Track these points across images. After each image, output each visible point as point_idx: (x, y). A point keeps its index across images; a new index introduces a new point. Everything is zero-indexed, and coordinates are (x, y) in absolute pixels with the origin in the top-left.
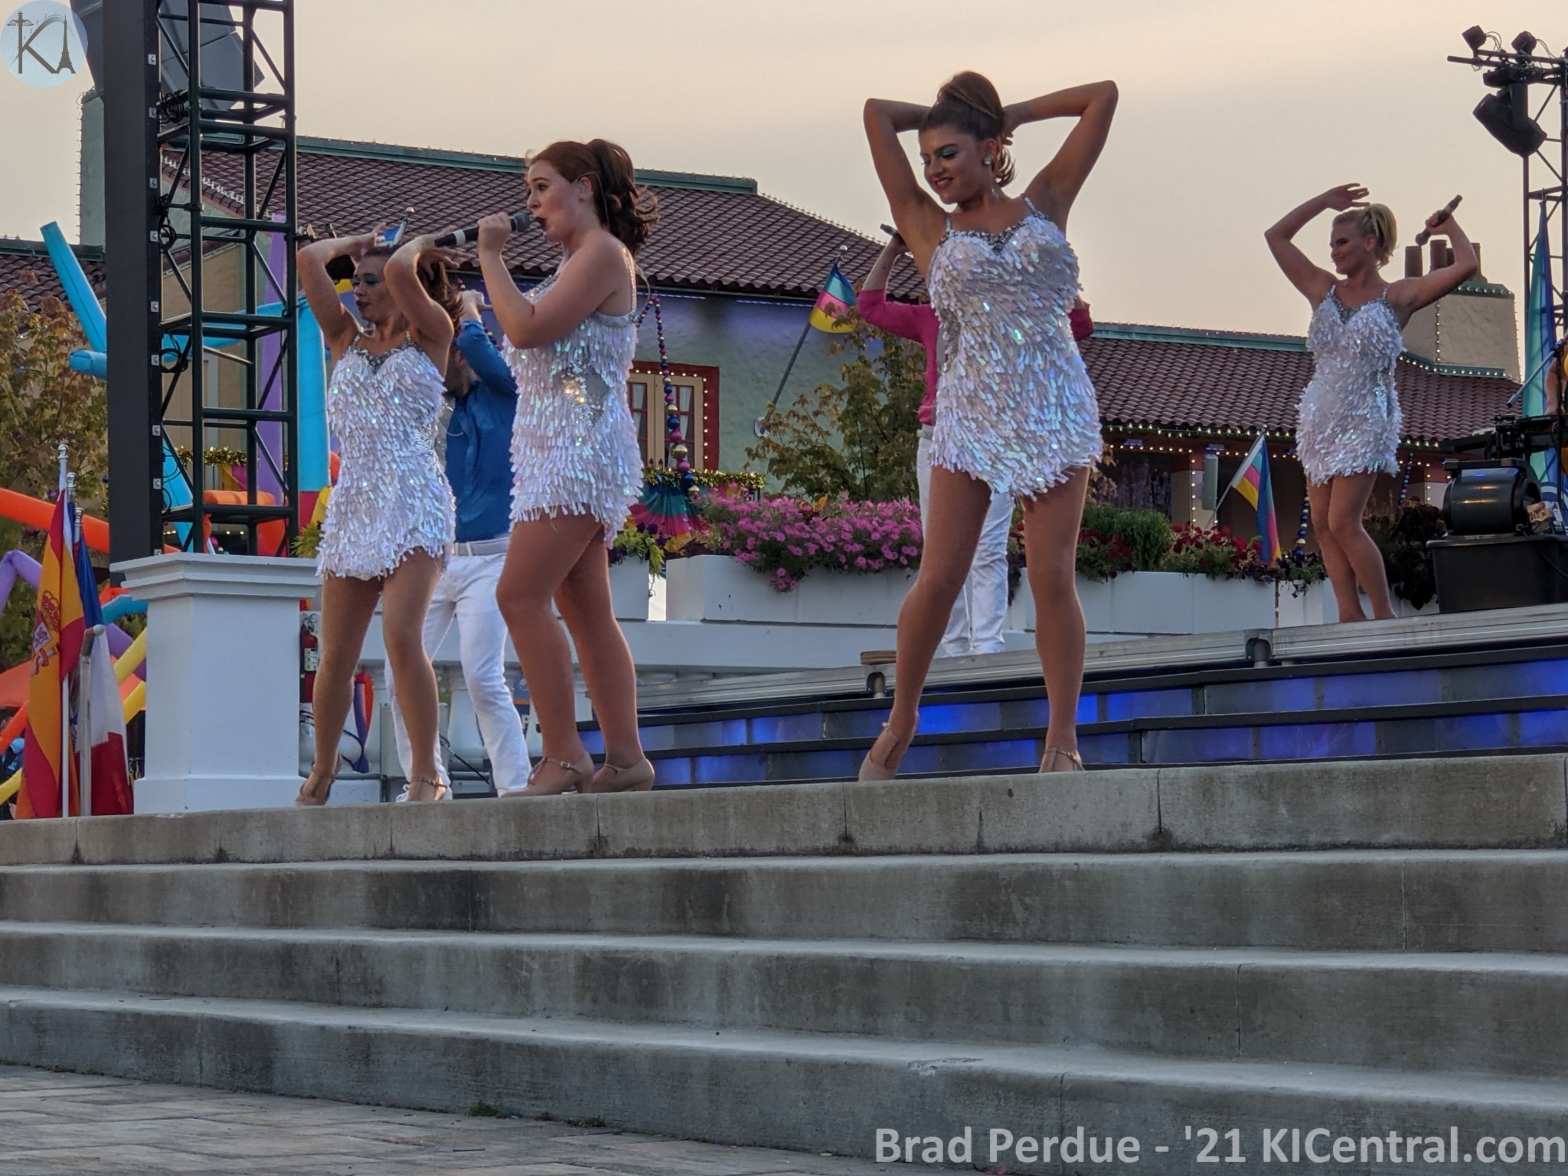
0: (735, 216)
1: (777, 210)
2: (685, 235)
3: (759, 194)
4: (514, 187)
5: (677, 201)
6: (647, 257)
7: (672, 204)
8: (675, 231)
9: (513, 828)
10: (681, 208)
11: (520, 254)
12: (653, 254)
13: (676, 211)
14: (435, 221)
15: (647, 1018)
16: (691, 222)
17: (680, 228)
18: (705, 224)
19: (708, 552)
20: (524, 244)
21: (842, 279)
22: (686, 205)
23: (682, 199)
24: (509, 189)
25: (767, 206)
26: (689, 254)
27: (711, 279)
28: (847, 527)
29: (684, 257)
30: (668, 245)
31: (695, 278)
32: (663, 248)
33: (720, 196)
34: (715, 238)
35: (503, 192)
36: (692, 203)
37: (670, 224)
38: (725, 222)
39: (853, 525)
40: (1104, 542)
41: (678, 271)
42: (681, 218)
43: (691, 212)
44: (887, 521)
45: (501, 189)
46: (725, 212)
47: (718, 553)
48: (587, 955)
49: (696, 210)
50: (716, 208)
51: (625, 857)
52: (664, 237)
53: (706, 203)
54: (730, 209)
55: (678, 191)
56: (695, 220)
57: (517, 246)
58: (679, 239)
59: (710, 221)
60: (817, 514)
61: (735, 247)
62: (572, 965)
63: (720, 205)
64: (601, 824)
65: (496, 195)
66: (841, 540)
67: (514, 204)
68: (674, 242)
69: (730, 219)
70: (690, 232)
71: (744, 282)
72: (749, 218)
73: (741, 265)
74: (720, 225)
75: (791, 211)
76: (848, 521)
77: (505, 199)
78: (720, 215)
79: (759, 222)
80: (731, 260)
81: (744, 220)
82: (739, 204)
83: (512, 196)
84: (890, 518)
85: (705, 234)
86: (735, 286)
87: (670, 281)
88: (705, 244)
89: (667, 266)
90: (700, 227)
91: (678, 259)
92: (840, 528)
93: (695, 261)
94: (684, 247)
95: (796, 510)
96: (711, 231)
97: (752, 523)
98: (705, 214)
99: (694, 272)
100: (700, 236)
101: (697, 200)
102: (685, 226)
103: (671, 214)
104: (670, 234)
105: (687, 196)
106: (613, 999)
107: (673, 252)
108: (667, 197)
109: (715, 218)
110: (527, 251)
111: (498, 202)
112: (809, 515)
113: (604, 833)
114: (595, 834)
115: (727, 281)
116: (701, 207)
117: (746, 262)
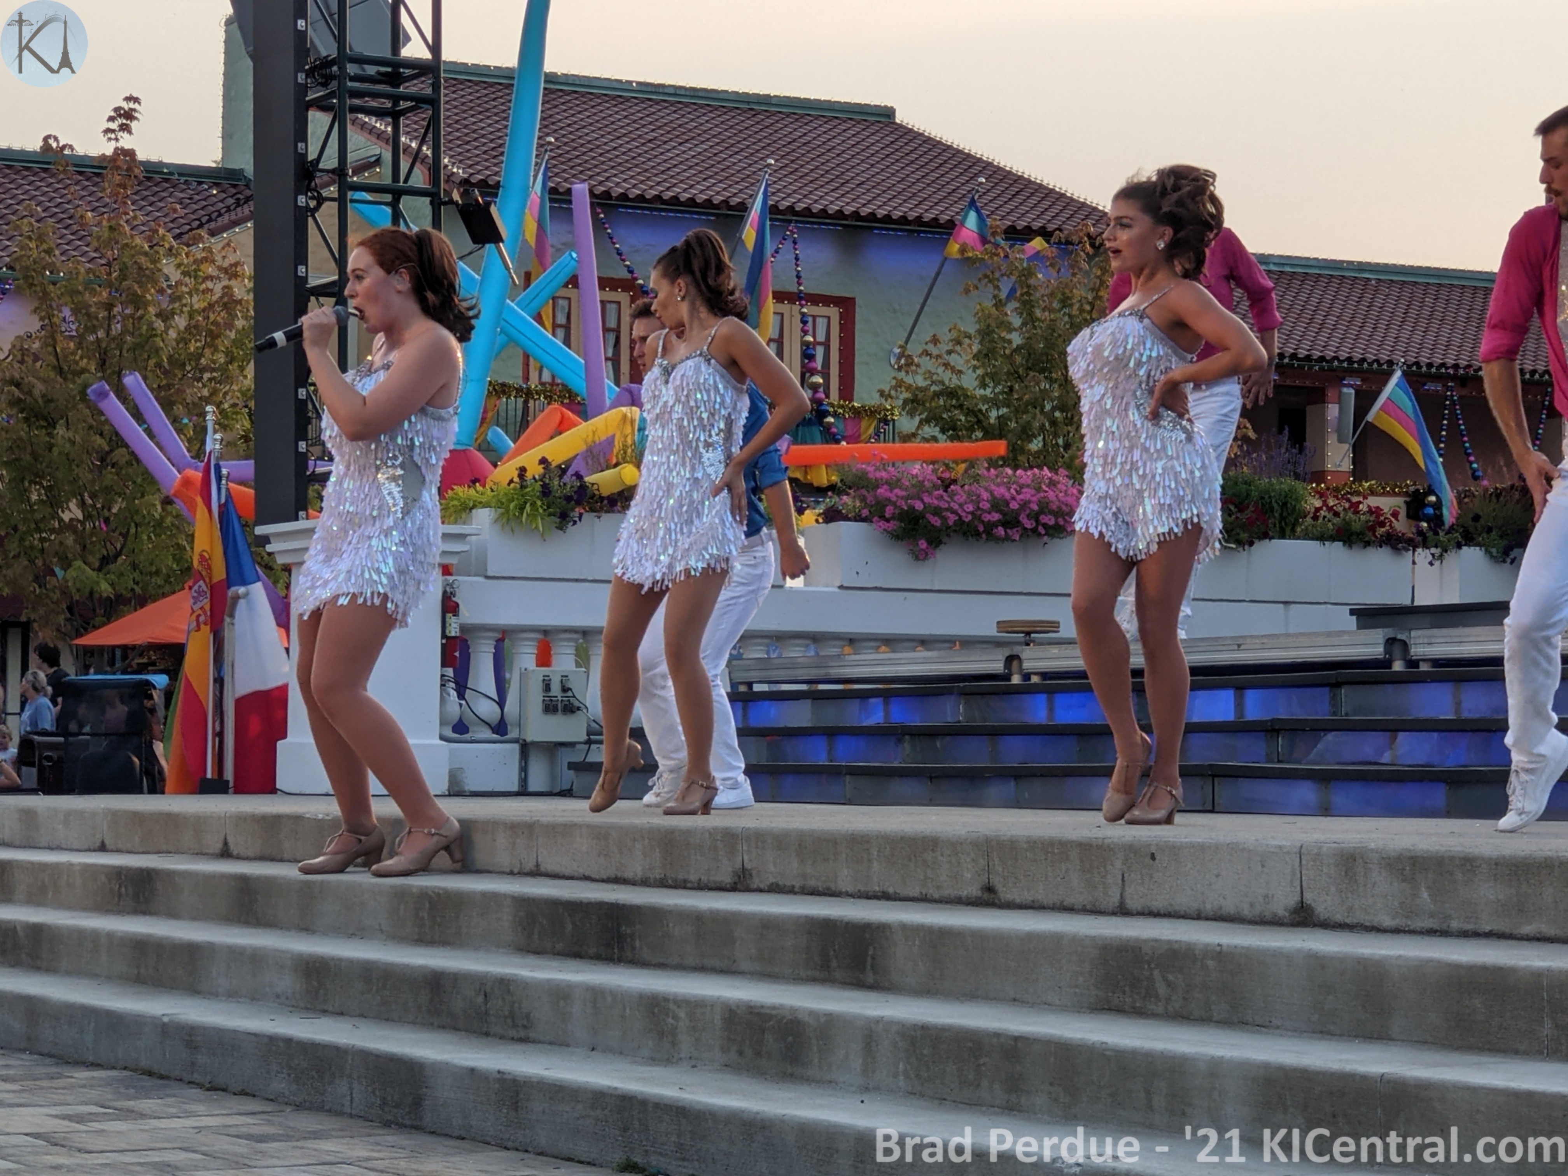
0: (873, 144)
1: (915, 138)
2: (823, 164)
3: (898, 121)
4: (653, 113)
5: (815, 128)
6: (785, 187)
7: (810, 131)
8: (813, 159)
9: (658, 855)
10: (819, 135)
11: (658, 183)
12: (791, 184)
13: (814, 139)
14: (575, 149)
15: (792, 1075)
16: (829, 151)
17: (819, 156)
18: (843, 152)
19: (846, 518)
20: (663, 172)
21: (978, 211)
22: (825, 133)
23: (820, 126)
24: (648, 116)
25: (906, 134)
26: (827, 183)
27: (849, 210)
28: (985, 495)
29: (822, 186)
30: (806, 174)
31: (833, 208)
32: (801, 177)
33: (859, 123)
34: (853, 167)
35: (641, 118)
36: (830, 130)
37: (808, 152)
38: (863, 150)
39: (991, 493)
40: (1241, 511)
41: (816, 201)
42: (819, 146)
43: (829, 140)
44: (1024, 490)
45: (640, 115)
46: (863, 140)
47: (856, 521)
48: (733, 1007)
49: (834, 137)
50: (854, 135)
51: (768, 891)
52: (802, 166)
53: (844, 131)
54: (868, 137)
55: (817, 118)
56: (834, 148)
57: (656, 175)
58: (817, 167)
59: (848, 149)
60: (954, 481)
61: (873, 176)
62: (717, 1017)
63: (858, 133)
64: (746, 857)
65: (635, 121)
66: (978, 508)
67: (653, 130)
68: (812, 170)
69: (868, 147)
70: (828, 161)
71: (881, 213)
72: (887, 146)
73: (879, 195)
74: (858, 153)
75: (929, 139)
76: (986, 489)
77: (644, 126)
78: (858, 143)
79: (897, 150)
80: (868, 190)
81: (882, 148)
82: (877, 131)
83: (651, 123)
84: (1028, 486)
85: (843, 163)
86: (872, 217)
87: (807, 212)
88: (843, 173)
89: (805, 196)
90: (838, 155)
91: (816, 189)
92: (979, 496)
93: (832, 191)
94: (822, 176)
95: (934, 478)
96: (848, 160)
97: (891, 491)
98: (843, 141)
99: (832, 202)
100: (838, 165)
101: (835, 127)
102: (823, 154)
103: (809, 142)
104: (808, 163)
105: (826, 123)
106: (758, 1054)
107: (811, 182)
108: (806, 124)
109: (853, 146)
110: (665, 180)
111: (637, 129)
112: (947, 482)
113: (748, 866)
114: (738, 865)
115: (864, 212)
116: (839, 134)
117: (884, 192)
